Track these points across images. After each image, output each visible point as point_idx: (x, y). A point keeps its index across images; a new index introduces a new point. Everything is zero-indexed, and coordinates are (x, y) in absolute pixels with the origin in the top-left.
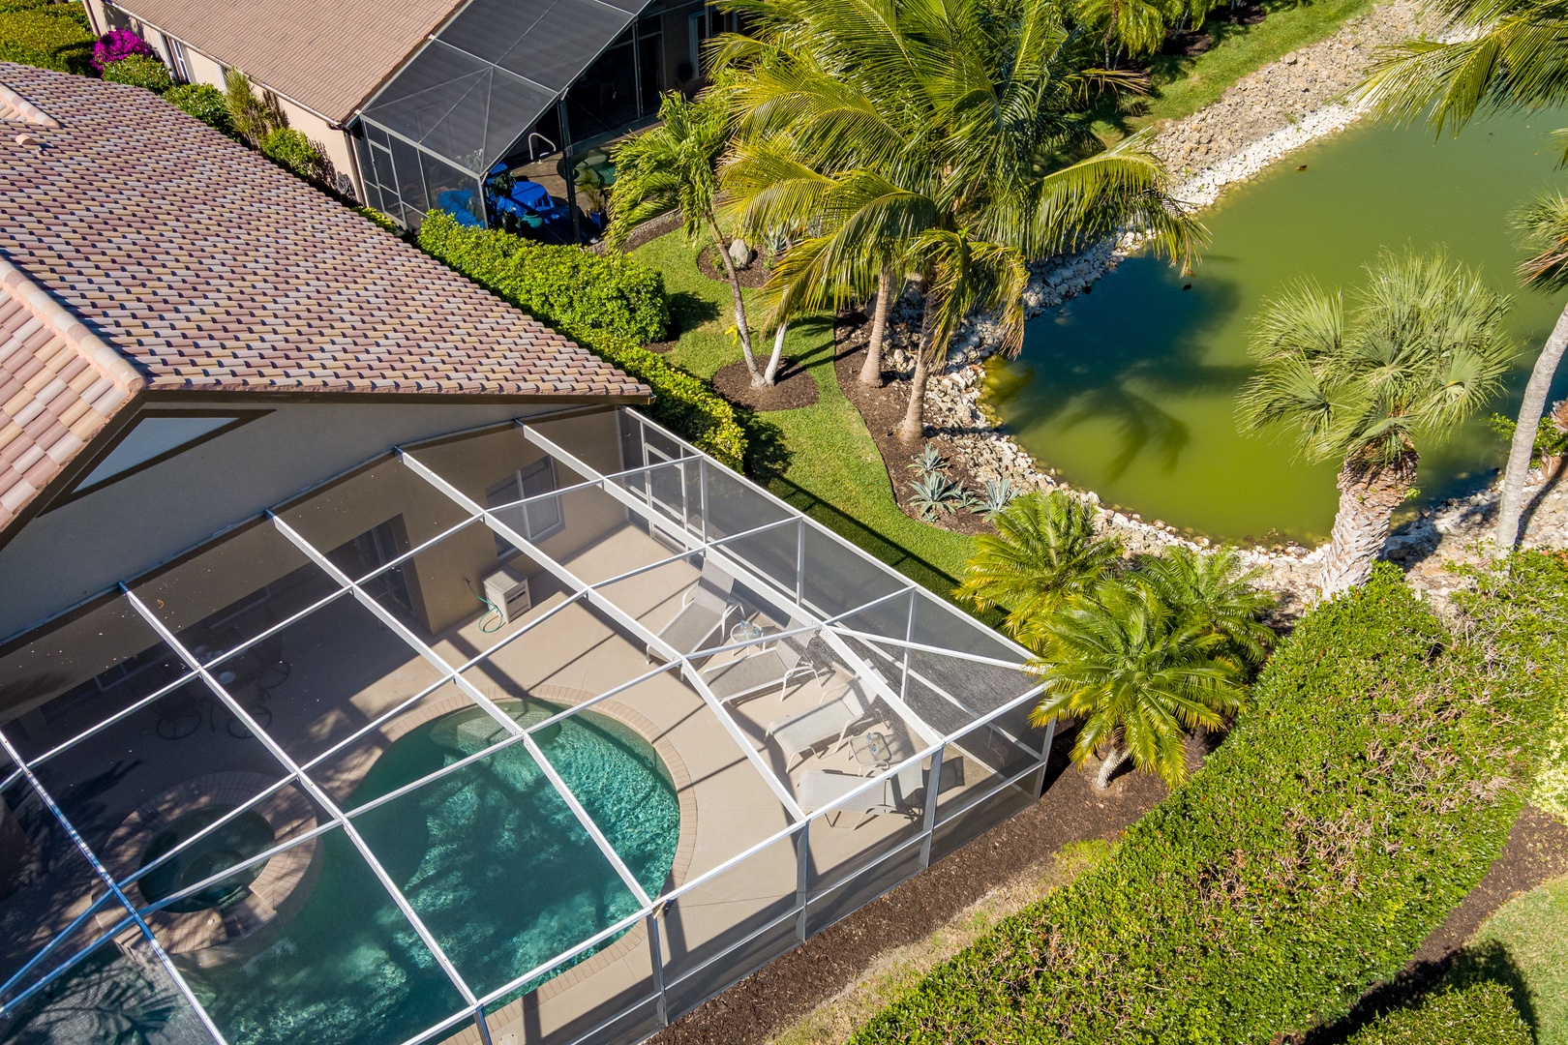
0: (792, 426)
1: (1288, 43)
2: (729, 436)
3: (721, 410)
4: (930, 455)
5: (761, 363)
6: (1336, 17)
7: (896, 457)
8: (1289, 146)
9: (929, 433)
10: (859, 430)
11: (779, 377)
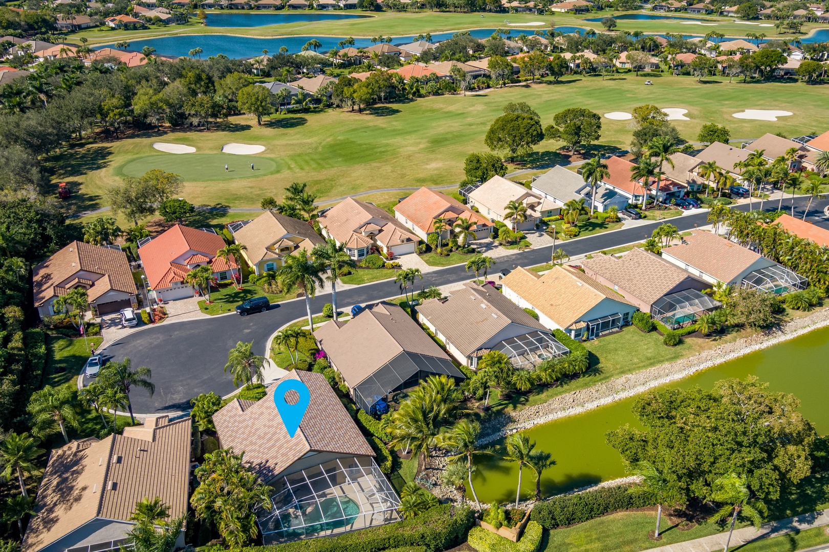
0: (405, 463)
1: (577, 387)
2: (389, 464)
3: (390, 458)
4: (424, 473)
5: (404, 450)
6: (597, 381)
7: (419, 472)
8: (560, 416)
9: (426, 469)
10: (416, 465)
11: (408, 453)
